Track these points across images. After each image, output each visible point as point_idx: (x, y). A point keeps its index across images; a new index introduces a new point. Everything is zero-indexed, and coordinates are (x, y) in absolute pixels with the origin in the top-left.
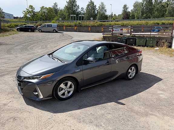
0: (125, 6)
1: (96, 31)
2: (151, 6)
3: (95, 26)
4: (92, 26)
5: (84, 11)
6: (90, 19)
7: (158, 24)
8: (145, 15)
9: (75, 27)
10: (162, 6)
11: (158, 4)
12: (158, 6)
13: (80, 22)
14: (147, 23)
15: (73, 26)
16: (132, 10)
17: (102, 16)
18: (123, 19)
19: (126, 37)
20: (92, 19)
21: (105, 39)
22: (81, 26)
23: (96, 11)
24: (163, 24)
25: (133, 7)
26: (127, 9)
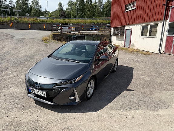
0: (60, 4)
1: (37, 28)
2: (84, 6)
3: (36, 23)
4: (32, 23)
5: (14, 5)
6: (25, 15)
7: (94, 23)
8: (80, 14)
9: (11, 23)
10: (92, 7)
11: (89, 5)
12: (89, 7)
13: (16, 18)
14: (86, 22)
15: (7, 23)
16: (67, 8)
17: (37, 12)
18: (61, 17)
19: (75, 35)
20: (27, 15)
21: (55, 37)
22: (18, 22)
23: (29, 6)
24: (98, 23)
25: (68, 6)
26: (62, 7)
